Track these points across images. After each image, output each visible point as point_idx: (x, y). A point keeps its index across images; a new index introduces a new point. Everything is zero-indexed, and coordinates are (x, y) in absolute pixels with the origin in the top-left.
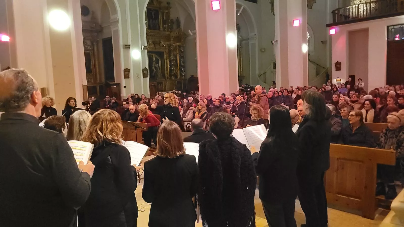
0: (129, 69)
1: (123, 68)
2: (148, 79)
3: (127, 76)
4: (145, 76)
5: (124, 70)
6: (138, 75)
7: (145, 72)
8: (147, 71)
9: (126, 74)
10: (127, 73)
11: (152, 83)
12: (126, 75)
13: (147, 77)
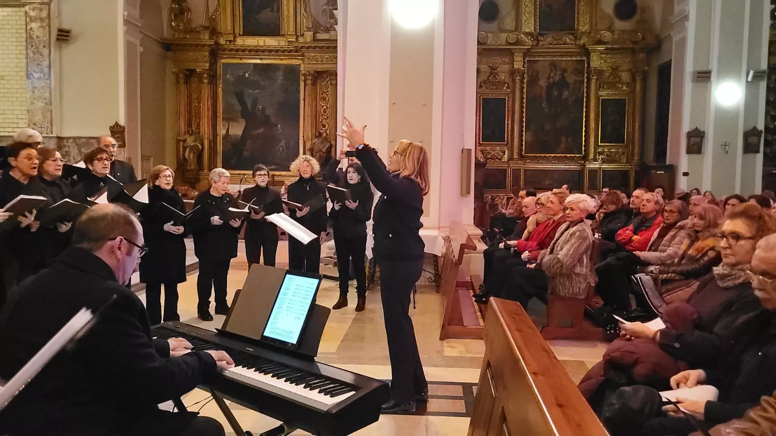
0: (702, 130)
1: (686, 127)
2: (760, 158)
3: (696, 147)
4: (749, 148)
5: (689, 132)
6: (727, 147)
7: (753, 140)
8: (761, 136)
9: (692, 142)
10: (694, 140)
11: (774, 168)
12: (693, 145)
13: (757, 151)
